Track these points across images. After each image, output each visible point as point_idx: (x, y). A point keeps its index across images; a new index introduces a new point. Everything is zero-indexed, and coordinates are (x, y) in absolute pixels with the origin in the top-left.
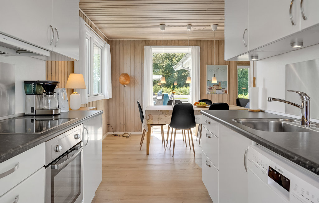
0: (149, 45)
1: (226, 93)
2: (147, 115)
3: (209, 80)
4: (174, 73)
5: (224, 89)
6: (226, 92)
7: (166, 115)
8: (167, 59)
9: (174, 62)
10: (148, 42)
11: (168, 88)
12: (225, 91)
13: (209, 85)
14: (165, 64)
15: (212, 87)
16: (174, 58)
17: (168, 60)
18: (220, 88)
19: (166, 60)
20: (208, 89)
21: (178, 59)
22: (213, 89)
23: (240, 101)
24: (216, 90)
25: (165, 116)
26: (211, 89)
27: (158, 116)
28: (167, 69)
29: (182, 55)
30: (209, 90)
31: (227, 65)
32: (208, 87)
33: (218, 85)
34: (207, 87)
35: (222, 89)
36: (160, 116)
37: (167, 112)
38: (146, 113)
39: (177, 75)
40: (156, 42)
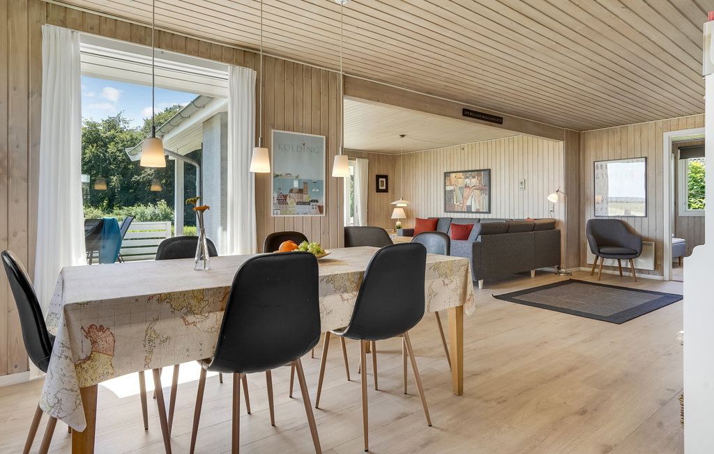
0: (63, 24)
1: (321, 211)
2: (79, 335)
3: (278, 176)
4: (111, 175)
5: (317, 201)
6: (320, 209)
7: (190, 318)
8: (95, 145)
9: (112, 153)
10: (62, 15)
11: (96, 207)
12: (319, 206)
13: (280, 189)
14: (87, 155)
15: (285, 197)
16: (111, 144)
17: (97, 146)
18: (306, 198)
19: (90, 146)
20: (276, 201)
21: (122, 146)
22: (288, 200)
23: (352, 233)
24: (297, 204)
25: (187, 324)
26: (282, 200)
27: (144, 326)
28: (92, 166)
29: (132, 139)
30: (279, 203)
31: (324, 137)
32: (276, 195)
33: (301, 191)
34: (273, 195)
35: (312, 201)
36: (160, 326)
37: (193, 302)
38: (68, 324)
39: (120, 180)
40: (97, 22)
